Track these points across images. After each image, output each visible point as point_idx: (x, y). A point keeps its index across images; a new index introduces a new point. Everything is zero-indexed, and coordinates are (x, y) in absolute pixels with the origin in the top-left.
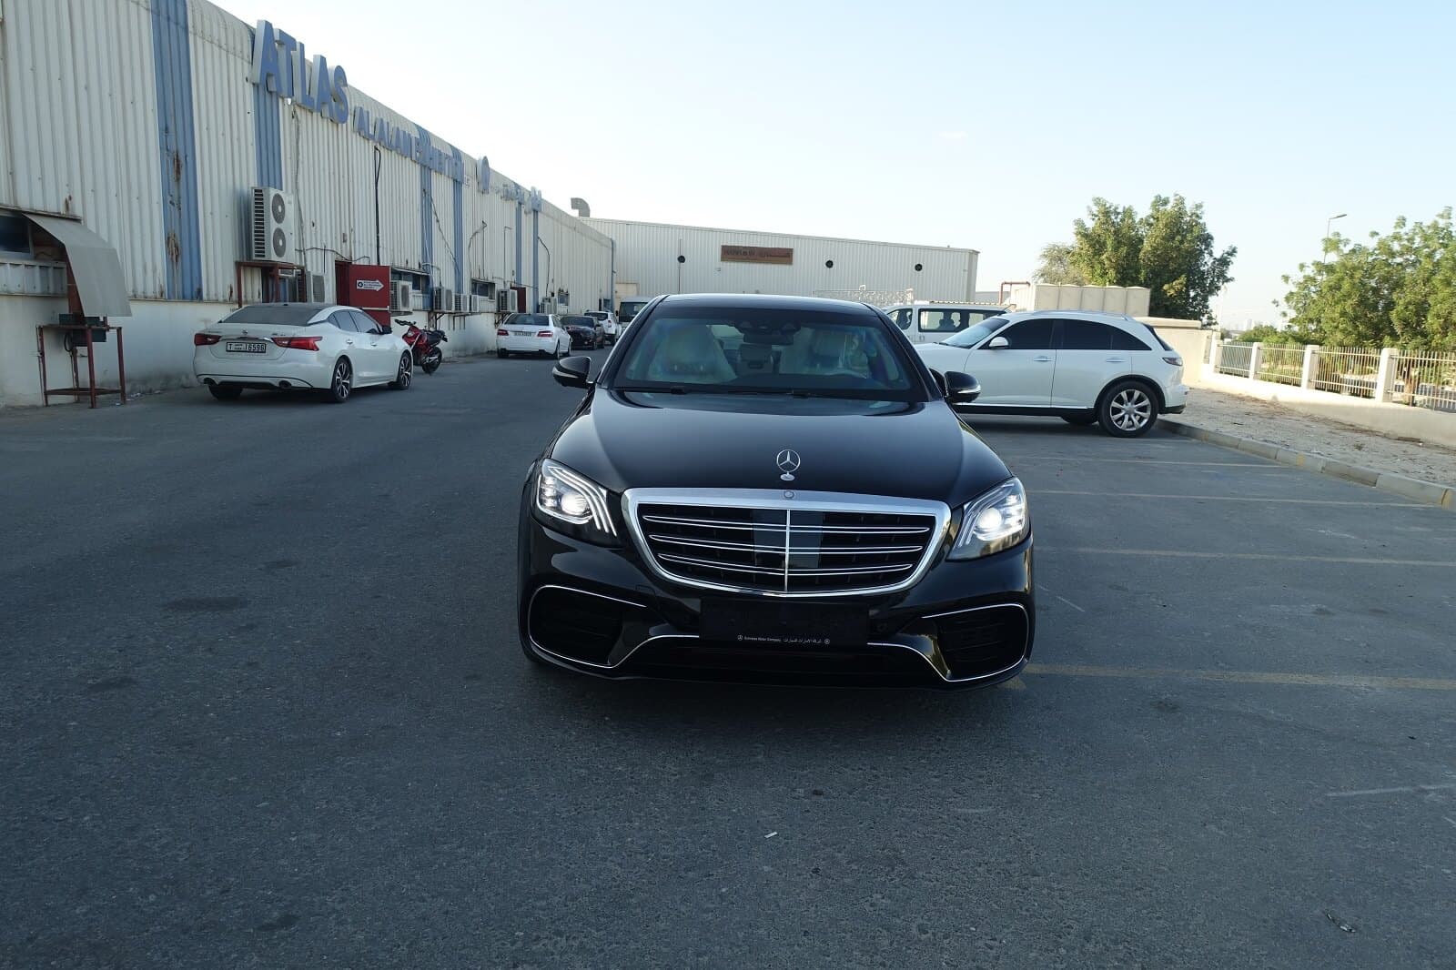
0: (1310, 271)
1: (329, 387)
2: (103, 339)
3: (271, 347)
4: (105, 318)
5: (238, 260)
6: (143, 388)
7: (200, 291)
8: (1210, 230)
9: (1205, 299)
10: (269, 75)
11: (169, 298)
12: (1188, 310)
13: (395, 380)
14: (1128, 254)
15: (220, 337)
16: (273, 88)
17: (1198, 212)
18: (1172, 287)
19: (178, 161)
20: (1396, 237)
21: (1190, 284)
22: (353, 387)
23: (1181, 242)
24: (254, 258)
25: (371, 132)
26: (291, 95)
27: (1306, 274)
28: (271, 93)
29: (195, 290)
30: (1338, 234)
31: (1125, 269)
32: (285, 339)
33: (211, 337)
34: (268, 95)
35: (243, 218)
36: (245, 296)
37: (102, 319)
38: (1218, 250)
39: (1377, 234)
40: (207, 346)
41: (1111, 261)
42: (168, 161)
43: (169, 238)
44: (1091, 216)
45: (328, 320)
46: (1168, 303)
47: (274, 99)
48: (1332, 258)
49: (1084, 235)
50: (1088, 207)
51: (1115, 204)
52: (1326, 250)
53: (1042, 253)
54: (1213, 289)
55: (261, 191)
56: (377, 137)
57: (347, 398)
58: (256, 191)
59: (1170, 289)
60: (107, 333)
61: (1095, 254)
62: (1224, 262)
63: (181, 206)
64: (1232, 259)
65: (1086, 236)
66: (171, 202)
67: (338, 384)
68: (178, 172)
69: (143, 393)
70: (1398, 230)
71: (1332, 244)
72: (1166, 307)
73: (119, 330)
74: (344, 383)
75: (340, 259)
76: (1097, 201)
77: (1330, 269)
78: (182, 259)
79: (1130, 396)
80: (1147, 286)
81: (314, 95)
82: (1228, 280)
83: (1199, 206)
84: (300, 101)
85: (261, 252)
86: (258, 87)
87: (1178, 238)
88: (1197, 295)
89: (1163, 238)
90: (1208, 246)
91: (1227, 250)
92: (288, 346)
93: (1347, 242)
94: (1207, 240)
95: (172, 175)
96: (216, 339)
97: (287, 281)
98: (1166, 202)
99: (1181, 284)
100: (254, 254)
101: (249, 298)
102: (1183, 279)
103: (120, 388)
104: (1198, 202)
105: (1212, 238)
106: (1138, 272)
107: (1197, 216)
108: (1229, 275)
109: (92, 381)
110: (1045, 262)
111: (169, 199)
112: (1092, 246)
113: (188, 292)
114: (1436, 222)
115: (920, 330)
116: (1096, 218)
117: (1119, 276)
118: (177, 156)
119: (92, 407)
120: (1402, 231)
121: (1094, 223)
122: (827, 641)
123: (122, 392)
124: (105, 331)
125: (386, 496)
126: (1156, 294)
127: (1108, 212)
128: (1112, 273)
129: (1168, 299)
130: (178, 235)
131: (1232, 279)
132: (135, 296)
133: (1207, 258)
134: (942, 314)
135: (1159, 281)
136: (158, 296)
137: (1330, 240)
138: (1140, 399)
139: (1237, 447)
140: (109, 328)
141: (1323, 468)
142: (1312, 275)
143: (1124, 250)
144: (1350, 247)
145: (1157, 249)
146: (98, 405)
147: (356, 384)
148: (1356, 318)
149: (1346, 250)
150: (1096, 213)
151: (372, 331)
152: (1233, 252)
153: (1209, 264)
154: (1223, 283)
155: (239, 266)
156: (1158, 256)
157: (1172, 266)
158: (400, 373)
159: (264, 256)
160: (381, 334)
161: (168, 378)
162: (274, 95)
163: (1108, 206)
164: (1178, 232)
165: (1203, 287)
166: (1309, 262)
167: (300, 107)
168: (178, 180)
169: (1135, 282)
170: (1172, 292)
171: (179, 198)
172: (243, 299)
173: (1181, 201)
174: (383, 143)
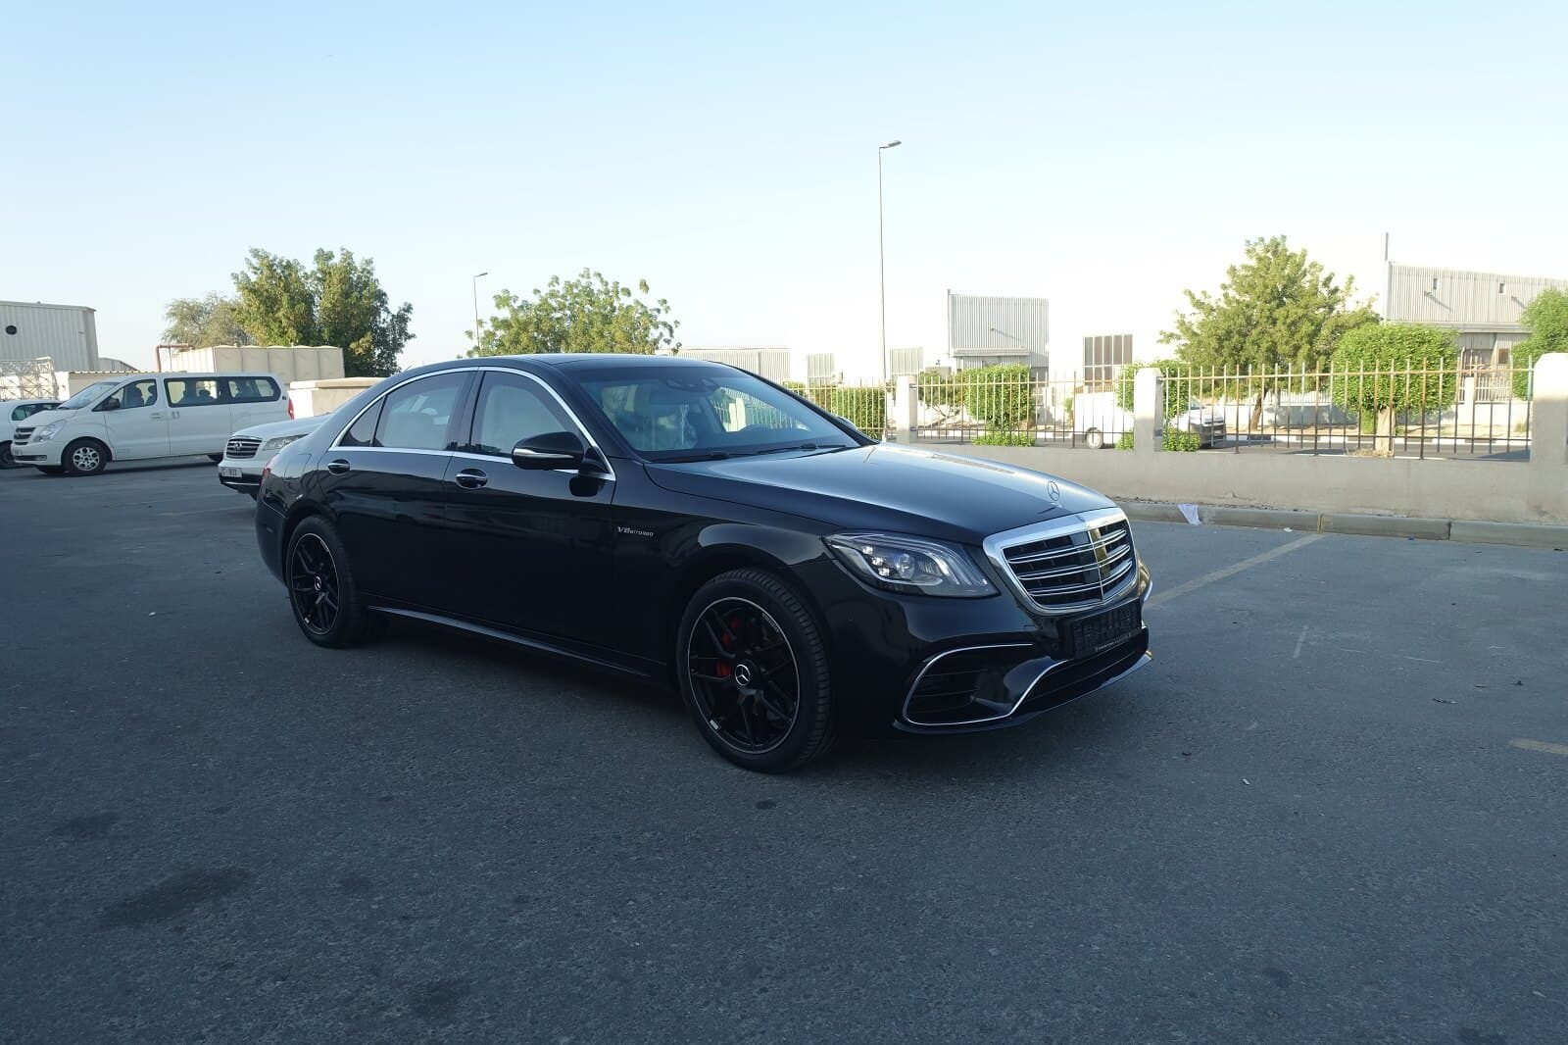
0: (489, 327)
8: (383, 287)
9: (390, 356)
12: (376, 368)
14: (306, 311)
17: (369, 268)
20: (553, 295)
21: (374, 342)
23: (358, 299)
27: (486, 329)
30: (507, 291)
31: (305, 328)
38: (394, 306)
39: (539, 291)
41: (289, 318)
44: (251, 270)
46: (356, 362)
48: (504, 314)
49: (252, 290)
50: (247, 259)
51: (280, 256)
52: (498, 306)
53: (168, 310)
54: (397, 347)
59: (358, 347)
61: (267, 312)
62: (401, 319)
64: (409, 315)
65: (253, 291)
70: (552, 288)
71: (502, 301)
76: (256, 253)
77: (505, 324)
80: (335, 344)
82: (410, 337)
83: (369, 262)
87: (354, 294)
88: (383, 353)
89: (340, 295)
90: (383, 303)
91: (402, 306)
93: (516, 299)
94: (380, 296)
98: (330, 256)
99: (367, 341)
102: (366, 337)
104: (367, 257)
105: (385, 294)
106: (319, 330)
107: (369, 272)
108: (410, 331)
110: (173, 323)
112: (262, 302)
114: (579, 281)
115: (171, 405)
116: (259, 272)
117: (300, 334)
120: (557, 288)
121: (256, 276)
126: (347, 353)
127: (272, 265)
128: (292, 333)
129: (356, 358)
131: (413, 336)
133: (384, 315)
134: (183, 384)
135: (346, 339)
137: (500, 297)
142: (492, 330)
143: (301, 307)
144: (519, 303)
145: (336, 306)
149: (516, 306)
150: (258, 266)
152: (408, 309)
153: (388, 320)
154: (405, 339)
163: (271, 258)
166: (486, 319)
170: (361, 350)
173: (348, 256)
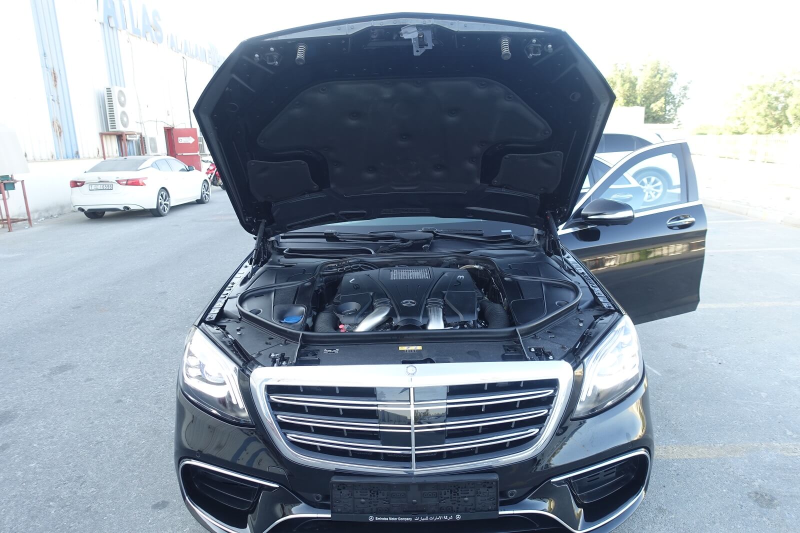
1: (155, 208)
2: (13, 188)
3: (116, 185)
4: (11, 175)
5: (101, 132)
6: (46, 215)
7: (77, 153)
9: (676, 111)
10: (109, 17)
11: (58, 158)
12: (665, 118)
13: (199, 198)
14: (630, 87)
15: (84, 182)
16: (113, 24)
18: (656, 105)
19: (54, 74)
21: (667, 103)
22: (172, 205)
23: (660, 78)
24: (110, 130)
25: (180, 48)
26: (125, 27)
28: (112, 28)
29: (74, 152)
31: (628, 97)
32: (124, 180)
33: (79, 182)
34: (110, 30)
35: (102, 106)
36: (108, 153)
37: (10, 176)
40: (77, 188)
42: (47, 74)
43: (53, 122)
45: (152, 166)
46: (654, 115)
47: (115, 31)
54: (680, 104)
55: (110, 89)
56: (183, 51)
57: (168, 213)
58: (107, 89)
59: (656, 107)
60: (15, 184)
62: (685, 88)
63: (59, 101)
66: (53, 100)
67: (161, 205)
68: (55, 81)
69: (47, 218)
72: (654, 117)
73: (23, 182)
74: (165, 204)
75: (167, 126)
78: (63, 133)
79: (649, 180)
80: (642, 105)
81: (140, 27)
82: (688, 98)
84: (131, 32)
85: (114, 127)
86: (103, 24)
87: (659, 76)
88: (671, 108)
89: (650, 77)
90: (676, 79)
92: (126, 184)
94: (675, 76)
95: (52, 83)
96: (83, 183)
97: (134, 141)
99: (662, 103)
100: (110, 127)
101: (111, 155)
102: (663, 100)
103: (27, 217)
105: (677, 74)
106: (636, 98)
108: (689, 95)
109: (8, 216)
111: (51, 98)
113: (70, 154)
117: (625, 101)
118: (54, 71)
119: (9, 231)
122: (458, 517)
123: (29, 220)
124: (13, 183)
125: (165, 293)
126: (647, 110)
129: (654, 113)
130: (59, 120)
132: (35, 160)
133: (675, 86)
135: (648, 102)
136: (50, 158)
138: (655, 182)
139: (719, 208)
140: (16, 181)
141: (782, 221)
143: (627, 85)
145: (646, 84)
146: (13, 229)
147: (173, 203)
148: (766, 116)
151: (182, 170)
153: (677, 90)
154: (685, 100)
155: (102, 135)
156: (648, 87)
157: (656, 93)
158: (202, 193)
159: (115, 128)
160: (188, 171)
161: (62, 207)
162: (114, 29)
164: (658, 73)
165: (674, 103)
167: (132, 35)
168: (56, 85)
169: (634, 103)
171: (58, 97)
172: (106, 155)
174: (187, 54)
